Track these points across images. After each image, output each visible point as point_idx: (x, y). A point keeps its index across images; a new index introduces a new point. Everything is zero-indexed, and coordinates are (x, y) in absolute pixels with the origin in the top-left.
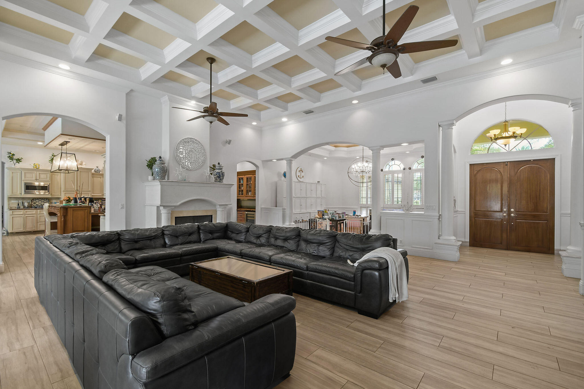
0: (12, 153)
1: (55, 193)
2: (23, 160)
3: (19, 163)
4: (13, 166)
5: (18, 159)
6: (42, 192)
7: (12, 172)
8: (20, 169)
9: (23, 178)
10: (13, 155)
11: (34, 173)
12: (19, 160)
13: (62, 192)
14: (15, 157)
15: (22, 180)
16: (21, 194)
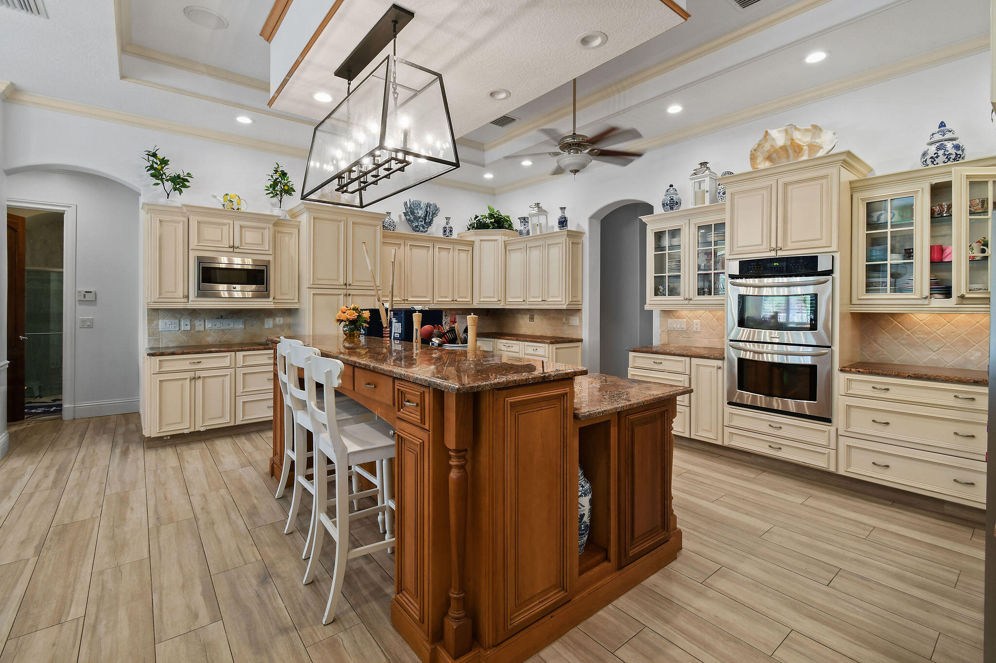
0: (160, 156)
1: (282, 294)
2: (191, 183)
3: (181, 192)
4: (163, 200)
5: (179, 176)
6: (238, 291)
7: (161, 221)
8: (185, 210)
9: (193, 243)
10: (164, 162)
11: (224, 224)
12: (180, 182)
13: (305, 291)
14: (170, 171)
15: (191, 248)
16: (188, 297)
